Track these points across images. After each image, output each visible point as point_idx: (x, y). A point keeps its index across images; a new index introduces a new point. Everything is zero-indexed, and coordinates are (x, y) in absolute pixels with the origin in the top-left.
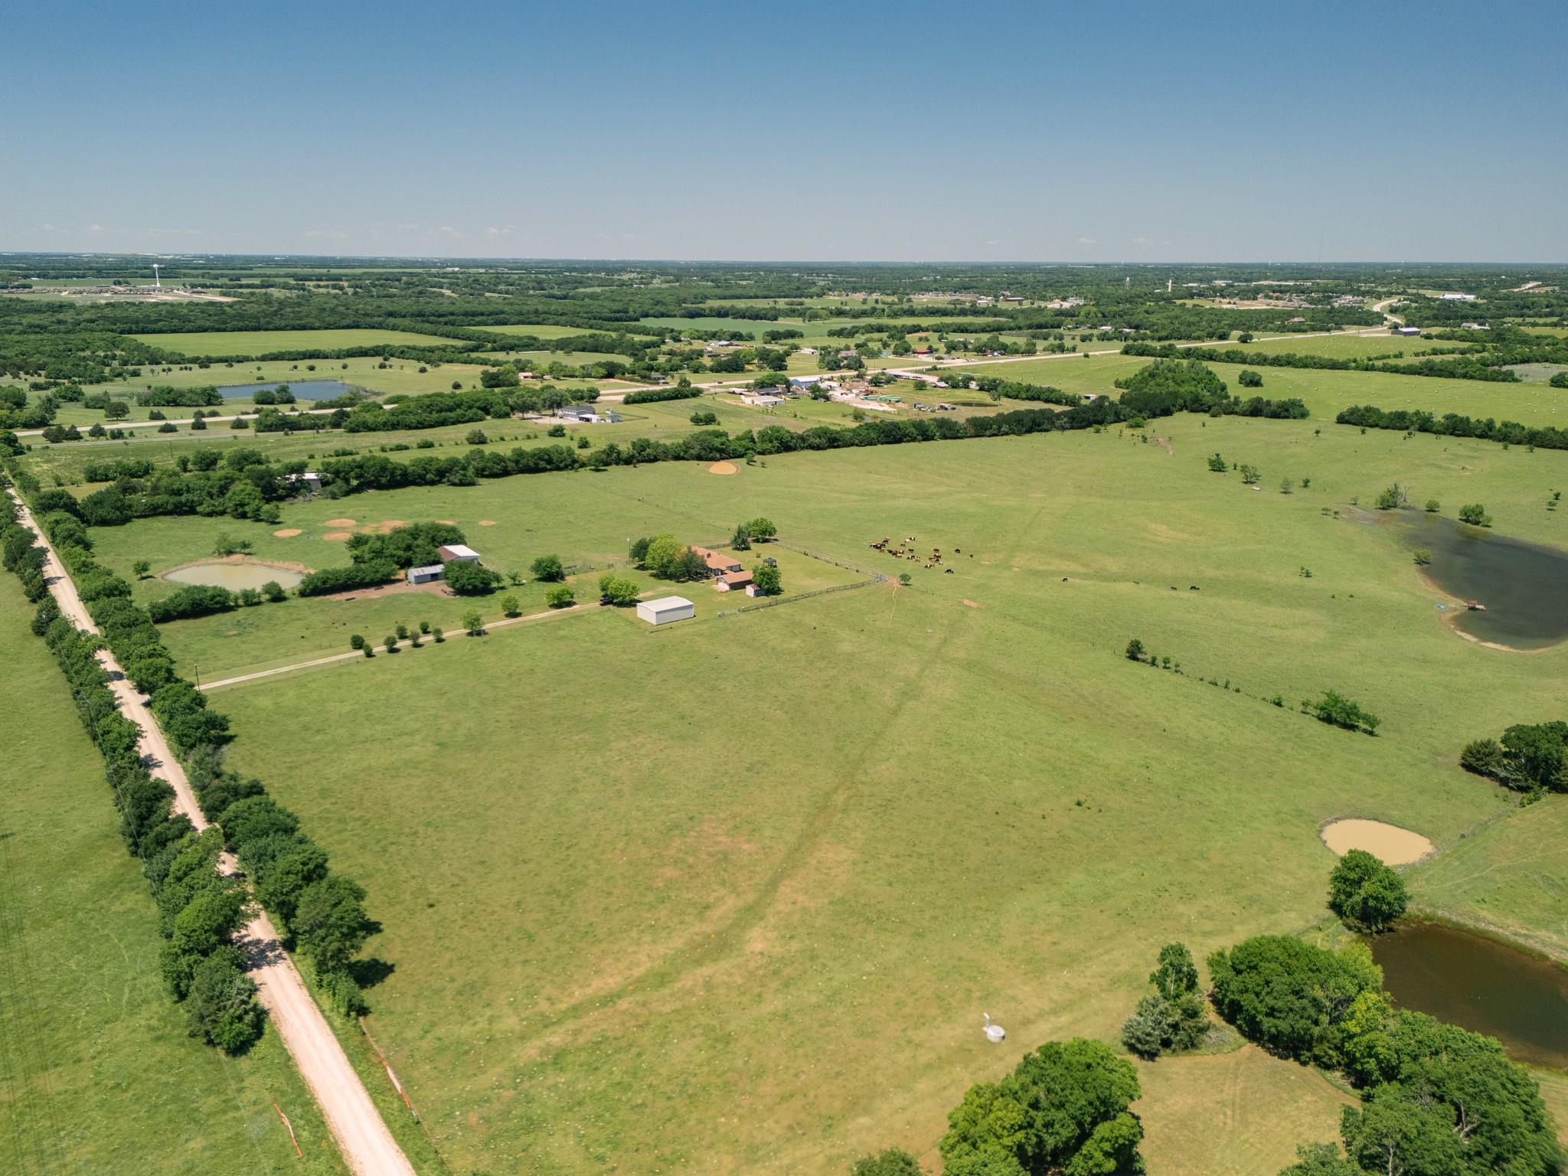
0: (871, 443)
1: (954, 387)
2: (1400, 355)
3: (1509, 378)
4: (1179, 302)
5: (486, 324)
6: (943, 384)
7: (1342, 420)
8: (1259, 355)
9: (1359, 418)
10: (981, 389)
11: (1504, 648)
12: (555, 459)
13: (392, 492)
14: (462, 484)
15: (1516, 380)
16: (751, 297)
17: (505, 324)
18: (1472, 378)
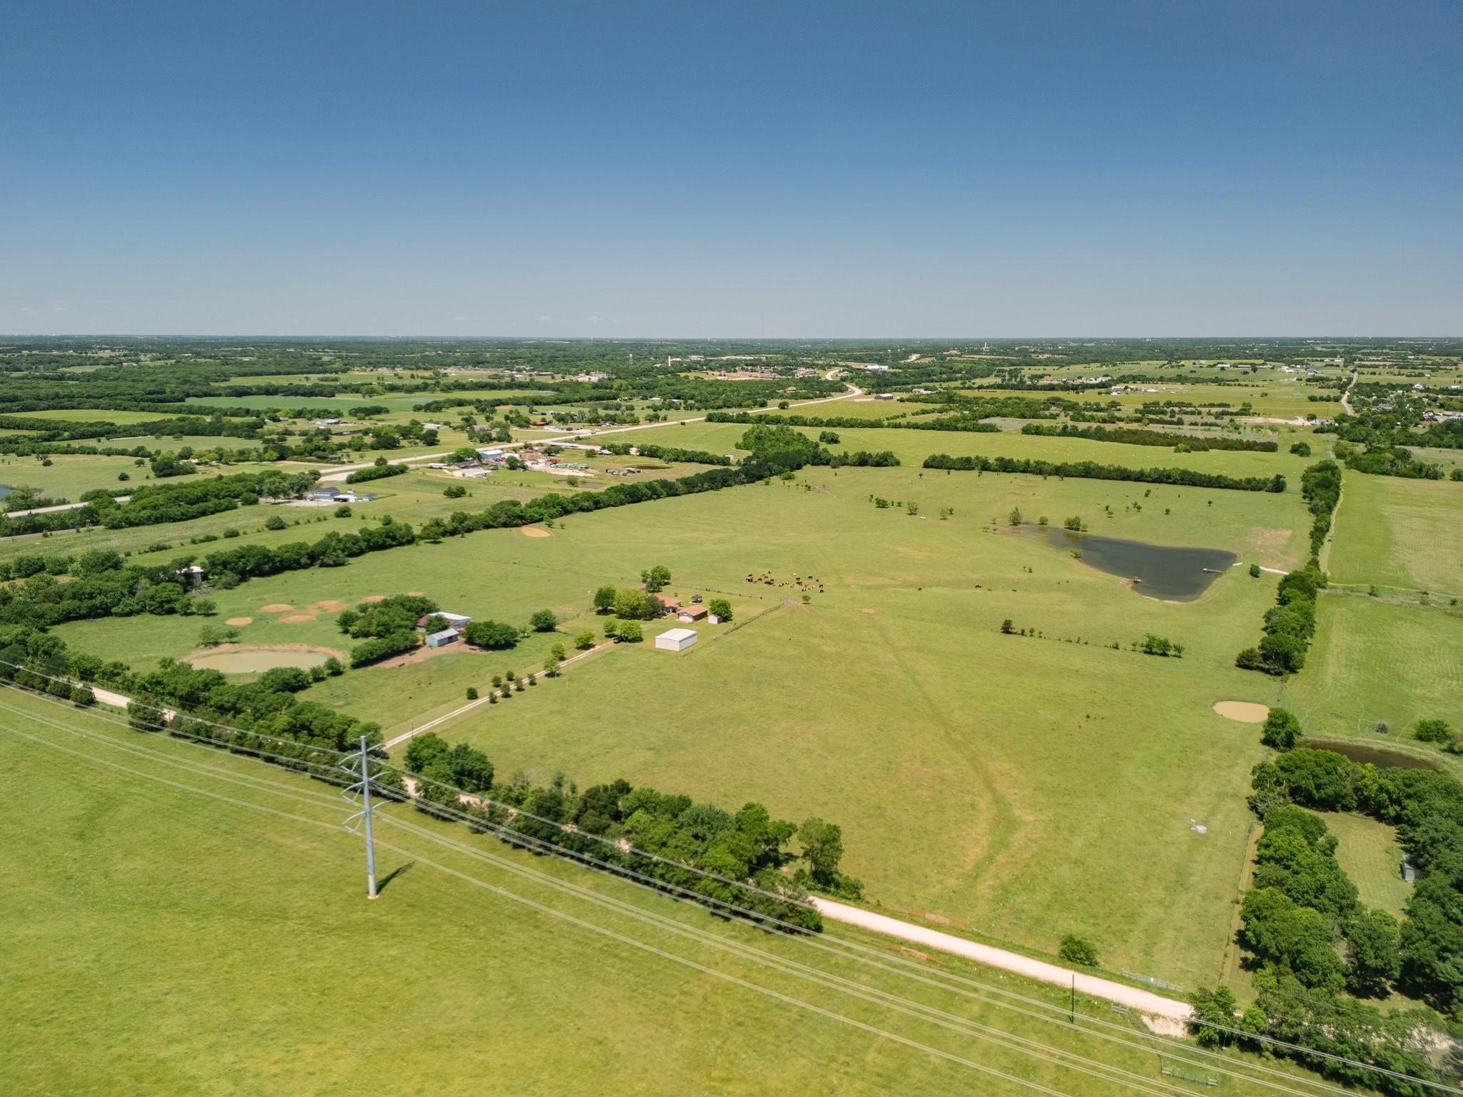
0: (622, 504)
1: (617, 454)
2: (904, 416)
3: (992, 429)
4: (682, 375)
5: (10, 411)
6: (606, 452)
7: (926, 465)
8: (815, 419)
9: (937, 463)
10: (642, 455)
11: (1177, 603)
12: (398, 536)
13: (273, 578)
14: (336, 565)
15: (998, 431)
16: (273, 374)
17: (34, 410)
18: (969, 430)
